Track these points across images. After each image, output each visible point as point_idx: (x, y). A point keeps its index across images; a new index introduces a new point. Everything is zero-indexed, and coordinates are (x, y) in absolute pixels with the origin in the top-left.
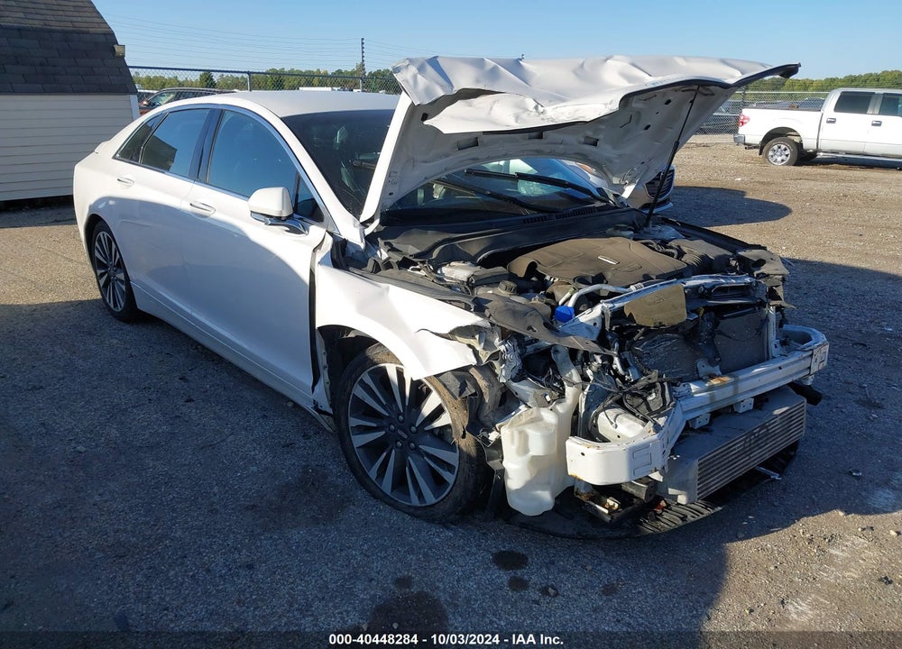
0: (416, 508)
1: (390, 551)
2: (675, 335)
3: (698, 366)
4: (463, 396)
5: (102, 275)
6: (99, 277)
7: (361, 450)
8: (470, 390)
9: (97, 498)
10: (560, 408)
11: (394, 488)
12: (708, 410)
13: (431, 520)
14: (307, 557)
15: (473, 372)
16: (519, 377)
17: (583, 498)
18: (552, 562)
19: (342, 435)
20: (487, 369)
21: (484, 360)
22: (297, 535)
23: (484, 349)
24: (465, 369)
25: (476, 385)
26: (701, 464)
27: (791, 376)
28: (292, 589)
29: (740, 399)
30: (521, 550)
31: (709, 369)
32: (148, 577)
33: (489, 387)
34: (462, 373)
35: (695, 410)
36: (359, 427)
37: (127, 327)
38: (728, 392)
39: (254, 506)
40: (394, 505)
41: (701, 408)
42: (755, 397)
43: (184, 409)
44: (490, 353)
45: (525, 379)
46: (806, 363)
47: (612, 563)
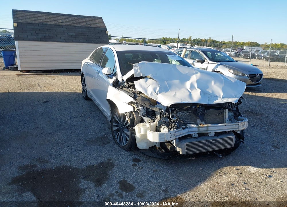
0: (123, 146)
1: (111, 154)
2: (191, 112)
3: (198, 121)
4: (130, 118)
5: (83, 88)
6: (82, 88)
7: (115, 131)
8: (132, 117)
9: (58, 133)
10: (152, 124)
11: (119, 141)
12: (197, 133)
13: (124, 149)
14: (92, 151)
15: (133, 113)
16: (144, 116)
17: (157, 148)
18: (146, 163)
19: (112, 127)
20: (137, 112)
21: (136, 110)
22: (93, 147)
23: (136, 107)
24: (132, 112)
25: (133, 116)
26: (187, 144)
27: (230, 129)
28: (86, 156)
29: (209, 132)
30: (141, 159)
31: (201, 122)
32: (59, 148)
33: (136, 117)
34: (131, 113)
35: (193, 132)
36: (115, 125)
37: (86, 101)
38: (205, 129)
39: (88, 140)
40: (119, 145)
41: (195, 132)
42: (215, 133)
43: (87, 119)
44: (138, 109)
45: (146, 116)
46: (237, 126)
47: (161, 166)
